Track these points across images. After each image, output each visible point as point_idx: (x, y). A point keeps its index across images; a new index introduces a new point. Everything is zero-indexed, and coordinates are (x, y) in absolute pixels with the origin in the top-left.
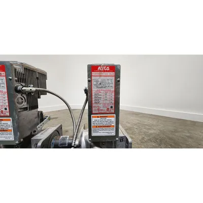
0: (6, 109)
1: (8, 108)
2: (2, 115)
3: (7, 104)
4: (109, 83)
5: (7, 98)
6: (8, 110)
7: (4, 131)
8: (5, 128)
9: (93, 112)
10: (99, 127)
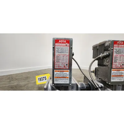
0: (67, 65)
1: (68, 64)
2: (65, 68)
3: (68, 62)
4: (122, 51)
5: (68, 59)
6: (68, 65)
7: (64, 78)
8: (65, 76)
9: (113, 67)
10: (115, 76)
